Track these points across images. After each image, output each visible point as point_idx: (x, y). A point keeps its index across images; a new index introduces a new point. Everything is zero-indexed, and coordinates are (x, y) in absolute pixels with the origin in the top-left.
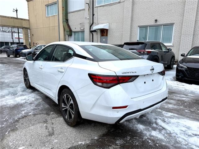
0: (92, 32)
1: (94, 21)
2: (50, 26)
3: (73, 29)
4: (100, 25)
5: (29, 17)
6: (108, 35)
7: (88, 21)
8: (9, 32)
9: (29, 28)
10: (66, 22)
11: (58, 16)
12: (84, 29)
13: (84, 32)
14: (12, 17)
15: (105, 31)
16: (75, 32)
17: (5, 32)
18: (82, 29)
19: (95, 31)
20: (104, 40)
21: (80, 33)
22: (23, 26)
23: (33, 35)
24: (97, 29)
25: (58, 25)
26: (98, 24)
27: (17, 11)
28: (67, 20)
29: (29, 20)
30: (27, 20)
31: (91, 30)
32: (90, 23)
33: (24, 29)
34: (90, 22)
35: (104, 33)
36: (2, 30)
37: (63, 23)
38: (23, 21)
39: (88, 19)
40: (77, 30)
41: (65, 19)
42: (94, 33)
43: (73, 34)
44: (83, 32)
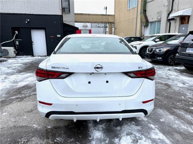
0: (169, 20)
1: (174, 8)
2: (130, 18)
3: (150, 20)
4: (180, 11)
5: (115, 13)
6: (189, 22)
7: (166, 8)
8: (102, 27)
9: (114, 23)
10: (144, 13)
11: (137, 7)
12: (161, 18)
13: (161, 21)
14: (101, 15)
15: (187, 18)
16: (152, 23)
17: (100, 27)
18: (159, 18)
19: (173, 19)
20: (184, 28)
21: (157, 22)
22: (109, 21)
23: (116, 28)
24: (176, 16)
25: (136, 17)
26: (178, 10)
27: (106, 8)
28: (145, 11)
29: (114, 15)
30: (112, 15)
31: (169, 18)
32: (169, 11)
33: (109, 24)
34: (168, 9)
35: (185, 20)
36: (98, 25)
37: (141, 15)
38: (109, 16)
39: (167, 6)
40: (154, 20)
41: (143, 10)
42: (172, 22)
43: (149, 25)
44: (159, 21)
